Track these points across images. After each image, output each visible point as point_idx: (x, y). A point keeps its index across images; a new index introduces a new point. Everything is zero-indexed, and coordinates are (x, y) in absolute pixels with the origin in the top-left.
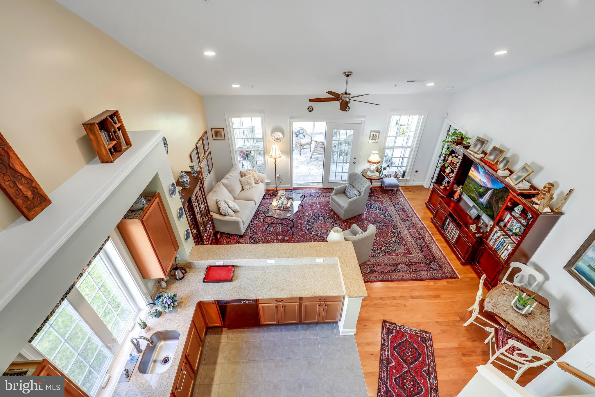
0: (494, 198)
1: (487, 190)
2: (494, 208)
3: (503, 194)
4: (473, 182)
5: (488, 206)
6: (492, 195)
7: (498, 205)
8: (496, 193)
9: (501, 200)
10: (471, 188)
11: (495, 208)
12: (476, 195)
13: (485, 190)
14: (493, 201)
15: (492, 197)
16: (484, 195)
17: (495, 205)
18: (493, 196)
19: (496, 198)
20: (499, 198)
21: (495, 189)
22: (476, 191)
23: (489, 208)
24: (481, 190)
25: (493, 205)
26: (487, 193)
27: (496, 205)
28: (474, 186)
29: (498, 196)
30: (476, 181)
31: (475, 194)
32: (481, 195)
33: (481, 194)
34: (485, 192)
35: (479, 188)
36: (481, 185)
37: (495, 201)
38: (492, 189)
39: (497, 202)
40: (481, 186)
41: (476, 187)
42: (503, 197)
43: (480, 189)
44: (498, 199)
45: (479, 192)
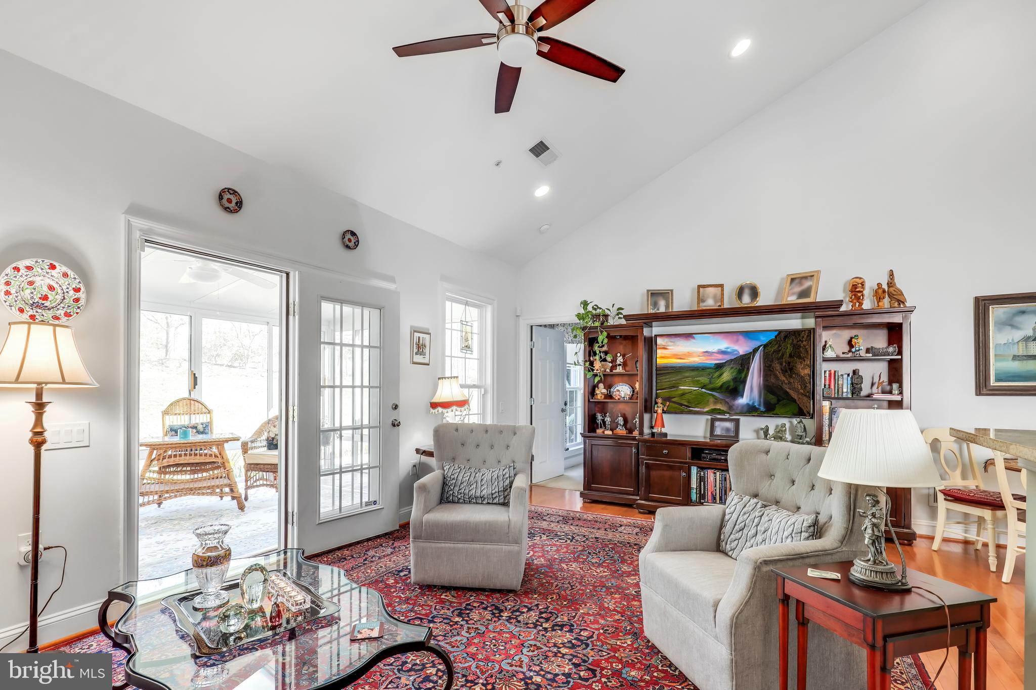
0: (777, 366)
1: (743, 363)
2: (792, 393)
3: (795, 342)
4: (687, 374)
5: (773, 399)
6: (765, 366)
7: (798, 375)
8: (773, 353)
9: (799, 357)
10: (687, 396)
11: (793, 389)
12: (717, 400)
13: (739, 367)
14: (776, 377)
15: (767, 370)
16: (744, 382)
17: (790, 383)
18: (771, 365)
19: (781, 364)
20: (791, 356)
21: (765, 346)
22: (713, 389)
23: (779, 401)
24: (727, 376)
25: (786, 387)
26: (748, 369)
27: (792, 381)
28: (696, 383)
29: (783, 355)
30: (696, 365)
31: (712, 400)
32: (735, 389)
33: (731, 387)
34: (740, 372)
35: (717, 374)
36: (716, 364)
37: (784, 371)
38: (755, 351)
39: (791, 369)
40: (719, 367)
41: (704, 380)
42: (800, 346)
43: (721, 375)
44: (789, 363)
45: (721, 387)
